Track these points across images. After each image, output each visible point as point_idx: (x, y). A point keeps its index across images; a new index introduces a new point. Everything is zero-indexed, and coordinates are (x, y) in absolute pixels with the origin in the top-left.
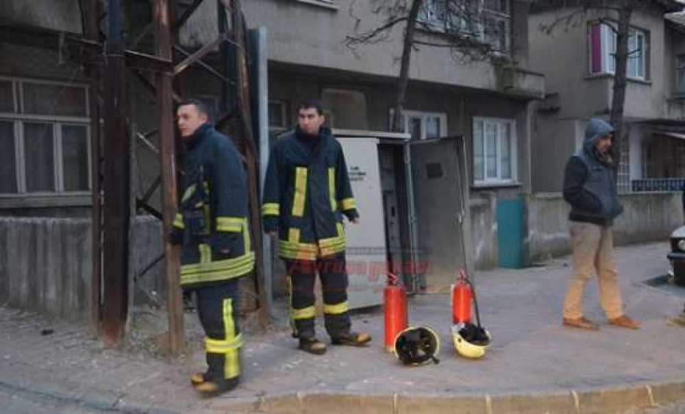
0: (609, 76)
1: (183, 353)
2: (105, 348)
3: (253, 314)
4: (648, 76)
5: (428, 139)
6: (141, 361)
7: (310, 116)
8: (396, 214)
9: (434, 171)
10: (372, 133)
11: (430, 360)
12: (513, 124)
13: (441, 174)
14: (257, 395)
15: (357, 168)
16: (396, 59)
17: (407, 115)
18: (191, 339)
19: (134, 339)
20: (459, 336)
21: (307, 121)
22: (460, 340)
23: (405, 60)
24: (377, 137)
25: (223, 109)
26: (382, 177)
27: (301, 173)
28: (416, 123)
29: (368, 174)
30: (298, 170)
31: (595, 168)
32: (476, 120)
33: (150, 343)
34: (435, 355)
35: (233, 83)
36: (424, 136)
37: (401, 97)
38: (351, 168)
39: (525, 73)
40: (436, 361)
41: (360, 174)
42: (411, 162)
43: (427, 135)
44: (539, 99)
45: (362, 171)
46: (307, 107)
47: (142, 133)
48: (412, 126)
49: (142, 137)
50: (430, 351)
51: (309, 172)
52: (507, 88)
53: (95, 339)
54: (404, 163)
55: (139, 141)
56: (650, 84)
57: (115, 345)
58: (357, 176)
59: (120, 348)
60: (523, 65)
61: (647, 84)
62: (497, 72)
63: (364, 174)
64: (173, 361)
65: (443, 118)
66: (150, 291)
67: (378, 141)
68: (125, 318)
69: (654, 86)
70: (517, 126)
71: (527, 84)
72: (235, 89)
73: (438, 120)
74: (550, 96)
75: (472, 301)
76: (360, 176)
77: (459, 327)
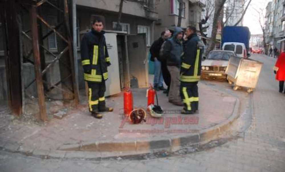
0: (176, 15)
1: (47, 120)
2: (14, 119)
3: (72, 101)
4: (184, 16)
6: (29, 125)
7: (100, 25)
8: (122, 60)
9: (135, 45)
10: (114, 31)
11: (143, 121)
12: (149, 28)
13: (138, 46)
14: (78, 143)
15: (109, 45)
16: (117, 6)
18: (49, 114)
19: (26, 115)
20: (153, 111)
21: (99, 27)
23: (121, 6)
25: (58, 21)
27: (96, 47)
30: (95, 46)
31: (175, 45)
32: (139, 26)
33: (33, 116)
34: (144, 118)
35: (62, 11)
37: (120, 18)
38: (108, 45)
39: (153, 12)
40: (145, 121)
41: (110, 46)
42: (128, 42)
44: (156, 21)
45: (111, 45)
46: (99, 21)
47: (24, 31)
49: (24, 33)
50: (142, 116)
51: (99, 47)
52: (148, 17)
53: (10, 114)
55: (23, 34)
57: (18, 118)
59: (20, 120)
60: (152, 10)
61: (184, 18)
62: (145, 12)
63: (112, 46)
64: (42, 125)
65: (129, 25)
66: (31, 96)
67: (116, 34)
68: (22, 106)
69: (186, 19)
70: (150, 29)
71: (153, 16)
72: (63, 14)
73: (127, 26)
74: (159, 20)
75: (155, 95)
76: (110, 48)
77: (152, 107)
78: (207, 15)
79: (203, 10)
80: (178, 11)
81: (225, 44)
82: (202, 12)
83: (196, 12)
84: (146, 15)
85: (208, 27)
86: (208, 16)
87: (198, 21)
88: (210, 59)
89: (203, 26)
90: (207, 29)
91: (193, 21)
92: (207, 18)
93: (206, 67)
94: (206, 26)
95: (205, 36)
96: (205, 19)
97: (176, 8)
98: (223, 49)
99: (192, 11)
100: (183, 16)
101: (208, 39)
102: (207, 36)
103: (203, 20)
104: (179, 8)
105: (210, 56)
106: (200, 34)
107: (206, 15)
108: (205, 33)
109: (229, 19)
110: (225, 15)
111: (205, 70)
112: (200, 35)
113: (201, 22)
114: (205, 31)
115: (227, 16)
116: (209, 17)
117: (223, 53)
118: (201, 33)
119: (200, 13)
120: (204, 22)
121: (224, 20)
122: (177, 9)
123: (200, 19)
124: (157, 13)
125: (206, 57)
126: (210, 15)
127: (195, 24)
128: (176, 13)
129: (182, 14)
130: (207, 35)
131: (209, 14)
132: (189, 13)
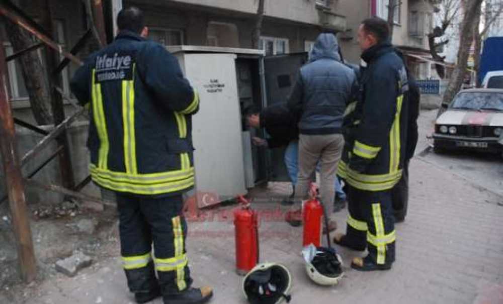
4: (399, 22)
5: (277, 55)
9: (284, 82)
11: (282, 298)
13: (289, 84)
15: (216, 81)
17: (264, 40)
20: (312, 266)
22: (312, 271)
23: (261, 2)
24: (235, 53)
26: (240, 87)
28: (271, 45)
29: (226, 85)
32: (307, 43)
34: (287, 291)
36: (275, 53)
39: (335, 15)
40: (287, 299)
41: (219, 86)
42: (265, 74)
43: (277, 52)
44: (342, 32)
45: (220, 83)
48: (268, 46)
50: (281, 287)
52: (325, 24)
54: (259, 75)
56: (400, 26)
58: (217, 88)
60: (333, 11)
62: (319, 14)
63: (223, 86)
65: (287, 41)
67: (235, 56)
69: (403, 27)
71: (336, 22)
73: (284, 44)
74: (349, 30)
75: (322, 217)
76: (219, 88)
77: (311, 254)
78: (446, 18)
79: (437, 10)
80: (386, 11)
81: (490, 74)
82: (435, 14)
83: (422, 13)
84: (321, 20)
85: (447, 42)
86: (448, 19)
87: (427, 31)
88: (457, 109)
89: (437, 40)
90: (445, 46)
91: (416, 32)
92: (446, 24)
93: (451, 128)
94: (444, 41)
95: (442, 59)
96: (440, 26)
97: (382, 4)
98: (485, 87)
99: (414, 12)
100: (395, 22)
101: (447, 66)
102: (445, 60)
103: (438, 28)
104: (387, 4)
105: (457, 102)
106: (431, 57)
107: (443, 18)
108: (441, 55)
109: (491, 26)
110: (482, 18)
111: (448, 133)
112: (430, 59)
113: (432, 32)
114: (441, 51)
115: (487, 19)
116: (449, 21)
117: (486, 95)
118: (432, 54)
119: (430, 15)
120: (439, 32)
121: (481, 28)
122: (385, 7)
123: (431, 27)
124: (343, 17)
125: (450, 105)
126: (453, 17)
127: (420, 37)
128: (383, 16)
129: (395, 17)
130: (444, 57)
131: (450, 15)
132: (408, 15)
